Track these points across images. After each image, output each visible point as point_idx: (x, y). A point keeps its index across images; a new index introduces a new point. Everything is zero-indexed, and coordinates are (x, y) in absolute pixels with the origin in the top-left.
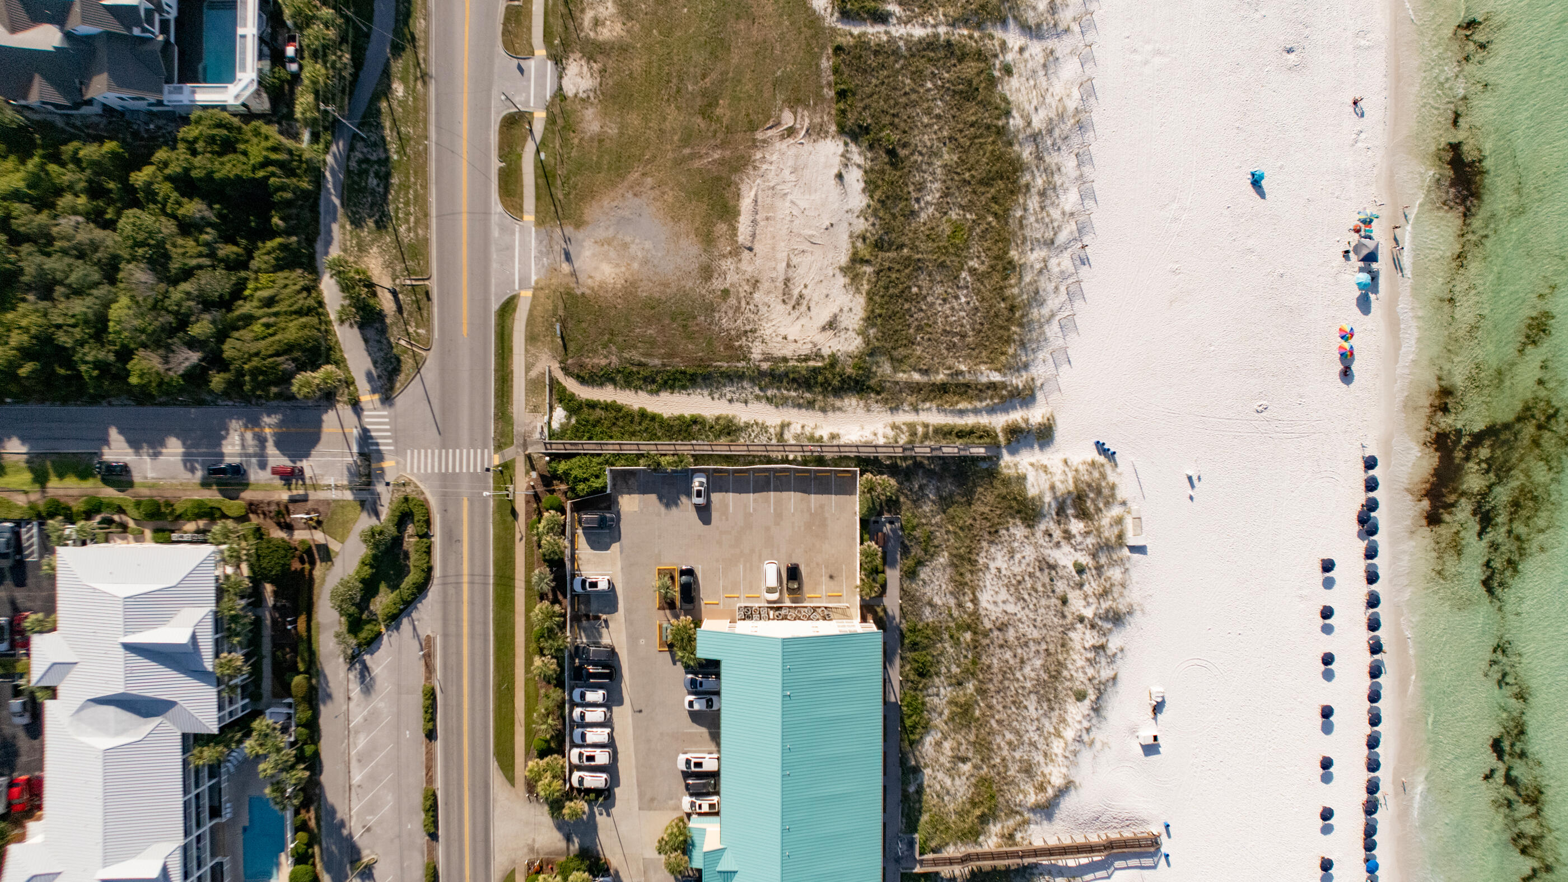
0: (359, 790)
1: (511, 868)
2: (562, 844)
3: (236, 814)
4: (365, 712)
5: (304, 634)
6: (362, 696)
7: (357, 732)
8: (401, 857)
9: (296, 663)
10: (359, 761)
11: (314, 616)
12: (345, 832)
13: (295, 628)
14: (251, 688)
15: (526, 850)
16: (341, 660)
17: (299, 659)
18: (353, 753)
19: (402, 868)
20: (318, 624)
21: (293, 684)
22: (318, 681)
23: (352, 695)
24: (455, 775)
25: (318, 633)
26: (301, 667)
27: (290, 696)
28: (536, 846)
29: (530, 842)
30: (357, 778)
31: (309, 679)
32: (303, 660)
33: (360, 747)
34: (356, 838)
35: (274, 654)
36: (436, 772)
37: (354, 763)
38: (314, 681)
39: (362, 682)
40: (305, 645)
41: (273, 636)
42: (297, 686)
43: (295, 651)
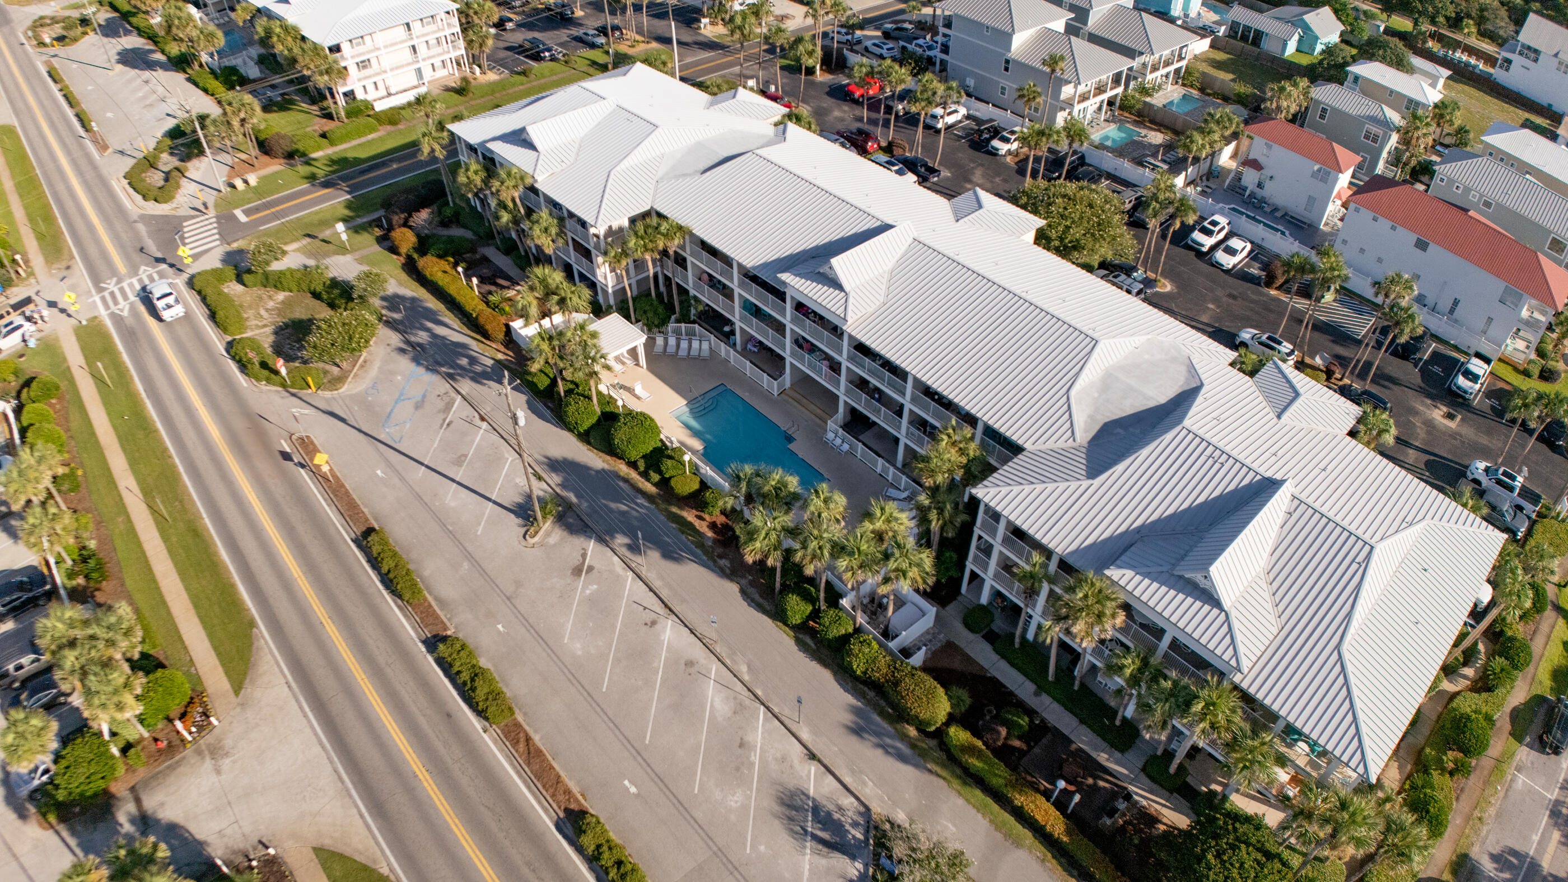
0: (648, 616)
1: (247, 690)
2: (150, 802)
3: (825, 446)
4: (756, 758)
5: (1019, 799)
6: (792, 784)
7: (739, 709)
8: (483, 572)
9: (976, 734)
10: (690, 664)
11: (1040, 850)
12: (621, 540)
13: (1047, 795)
14: (999, 625)
15: (228, 742)
16: (901, 817)
17: (979, 744)
18: (715, 668)
19: (469, 556)
20: (1018, 844)
21: (941, 691)
22: (904, 737)
23: (814, 768)
24: (464, 781)
25: (998, 826)
26: (958, 735)
27: (925, 669)
28: (208, 763)
29: (226, 763)
30: (669, 631)
31: (921, 727)
32: (971, 750)
33: (711, 689)
34: (591, 545)
35: (1031, 713)
36: (511, 758)
37: (697, 651)
38: (912, 732)
39: (816, 809)
40: (997, 782)
41: (1068, 741)
42: (930, 694)
43: (1004, 753)
